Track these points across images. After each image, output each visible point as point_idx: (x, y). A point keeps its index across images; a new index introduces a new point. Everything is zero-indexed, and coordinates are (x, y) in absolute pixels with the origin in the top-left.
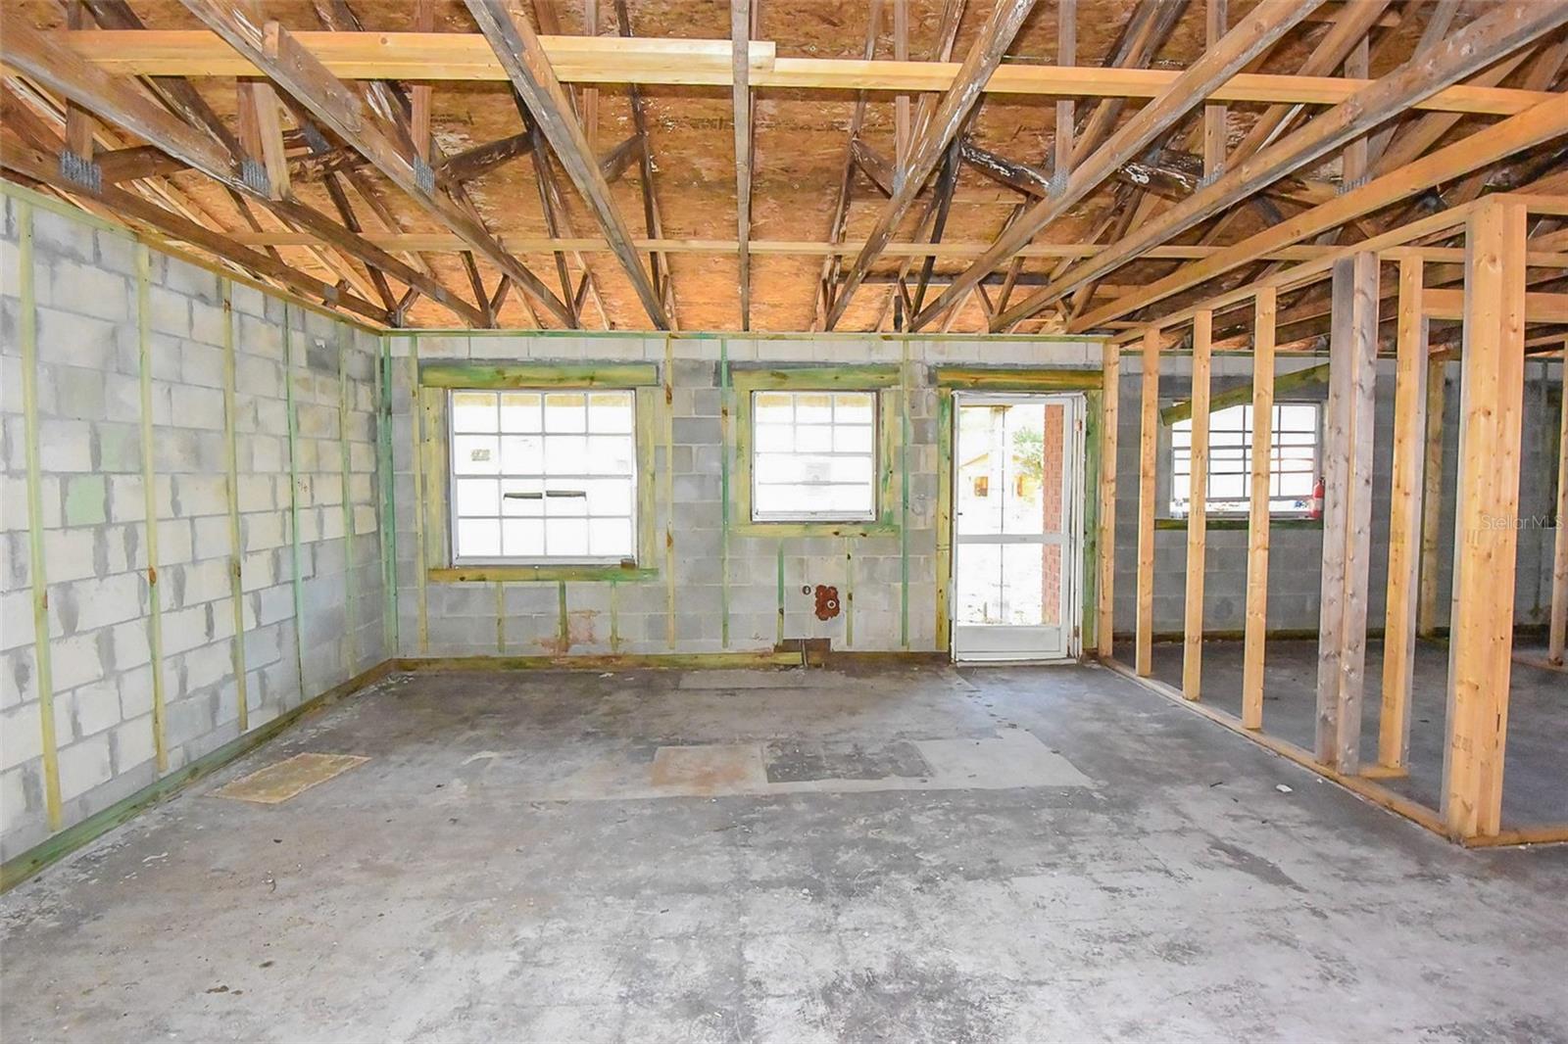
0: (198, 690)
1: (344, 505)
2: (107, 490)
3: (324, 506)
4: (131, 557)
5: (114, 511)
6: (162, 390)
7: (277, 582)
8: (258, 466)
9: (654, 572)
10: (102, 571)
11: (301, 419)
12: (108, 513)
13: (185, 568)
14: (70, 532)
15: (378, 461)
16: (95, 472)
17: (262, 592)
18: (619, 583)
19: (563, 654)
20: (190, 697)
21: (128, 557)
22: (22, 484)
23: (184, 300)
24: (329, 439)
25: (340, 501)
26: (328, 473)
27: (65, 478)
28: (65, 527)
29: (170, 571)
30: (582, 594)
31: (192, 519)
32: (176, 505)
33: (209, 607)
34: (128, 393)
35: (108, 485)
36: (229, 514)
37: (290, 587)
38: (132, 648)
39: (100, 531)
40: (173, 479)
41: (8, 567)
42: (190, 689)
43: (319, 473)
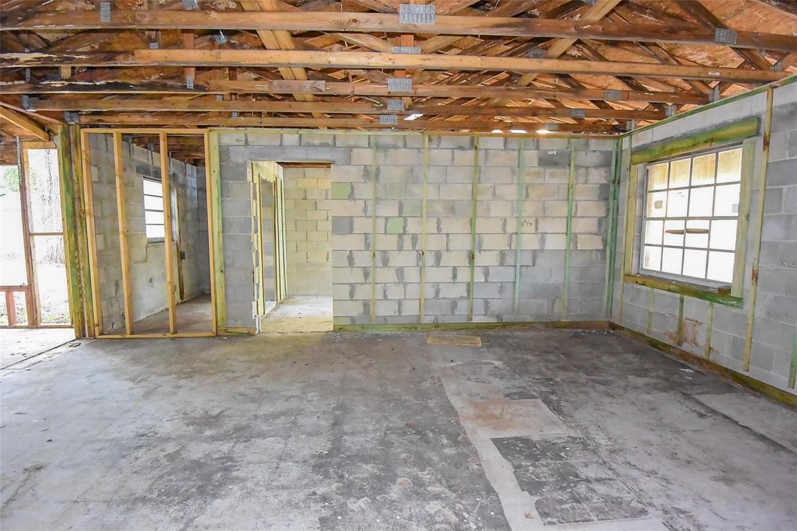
0: (444, 298)
1: (566, 234)
2: (405, 222)
3: (546, 233)
4: (414, 245)
5: (407, 229)
6: (435, 187)
7: (502, 264)
8: (493, 213)
9: (740, 300)
10: (400, 248)
11: (529, 191)
12: (404, 229)
13: (442, 252)
14: (388, 235)
15: (608, 210)
16: (400, 216)
17: (490, 268)
18: (716, 305)
19: (678, 347)
20: (440, 299)
21: (413, 245)
22: (371, 220)
23: (449, 152)
24: (558, 200)
25: (565, 232)
26: (553, 218)
27: (387, 219)
28: (386, 233)
29: (433, 253)
30: (694, 307)
31: (448, 235)
32: (439, 229)
33: (455, 269)
34: (417, 190)
35: (405, 221)
36: (471, 233)
37: (513, 268)
38: (412, 275)
39: (400, 236)
40: (438, 219)
41: (364, 243)
42: (441, 296)
43: (544, 217)
